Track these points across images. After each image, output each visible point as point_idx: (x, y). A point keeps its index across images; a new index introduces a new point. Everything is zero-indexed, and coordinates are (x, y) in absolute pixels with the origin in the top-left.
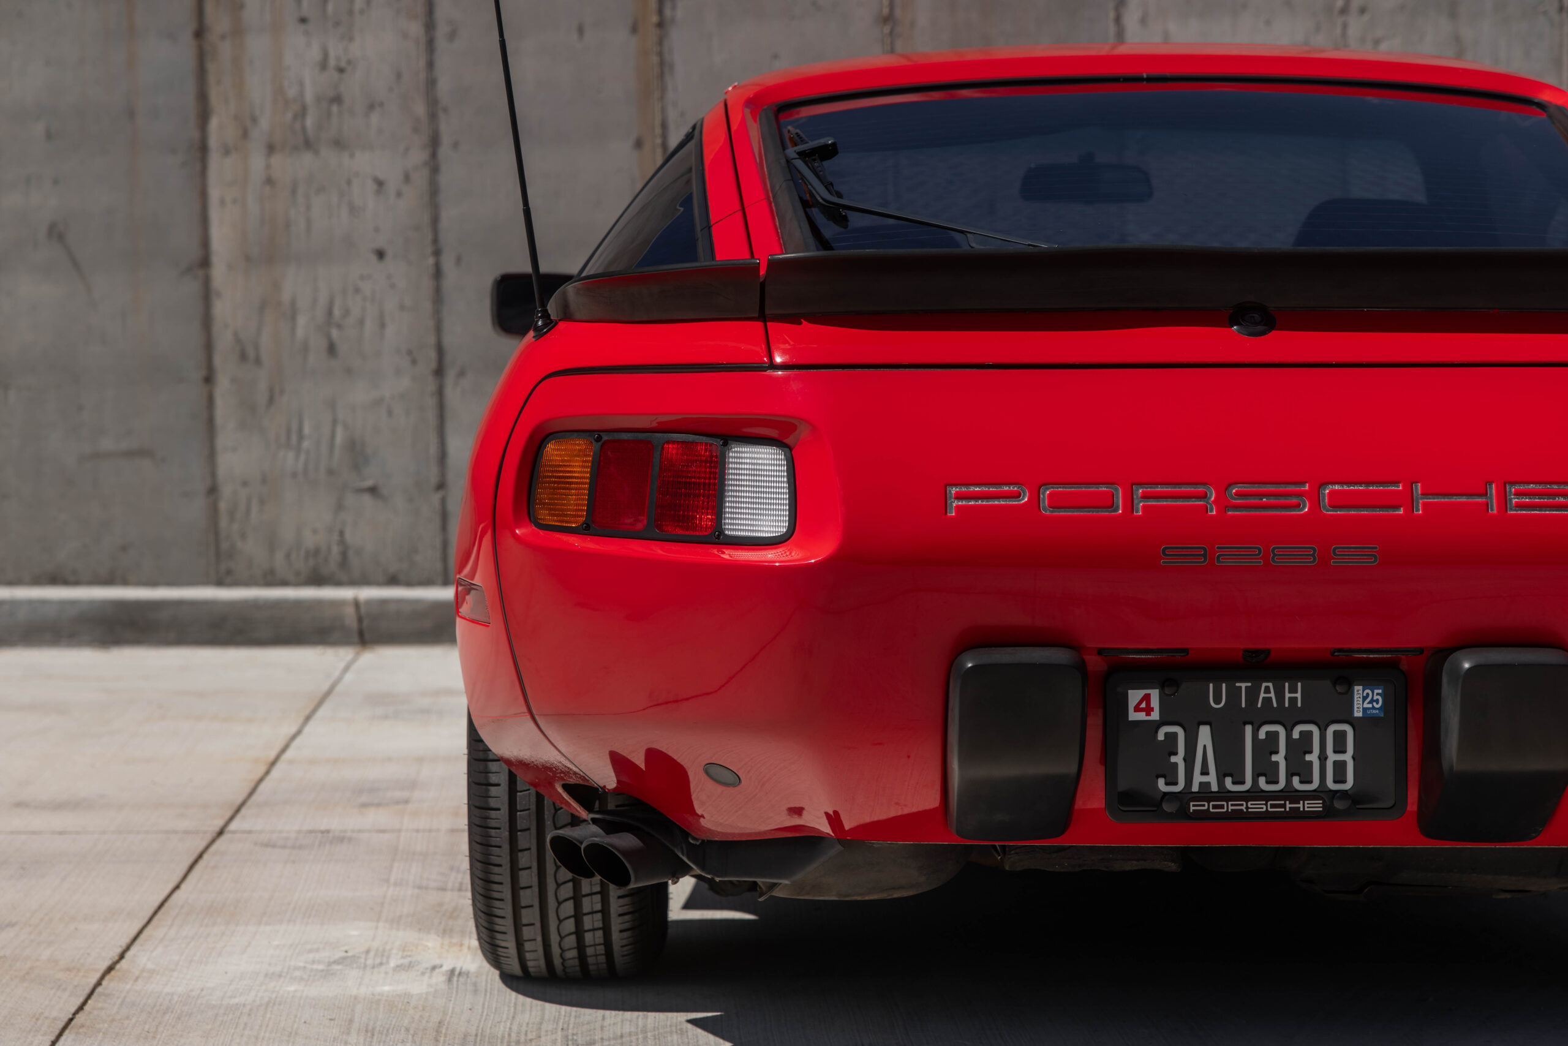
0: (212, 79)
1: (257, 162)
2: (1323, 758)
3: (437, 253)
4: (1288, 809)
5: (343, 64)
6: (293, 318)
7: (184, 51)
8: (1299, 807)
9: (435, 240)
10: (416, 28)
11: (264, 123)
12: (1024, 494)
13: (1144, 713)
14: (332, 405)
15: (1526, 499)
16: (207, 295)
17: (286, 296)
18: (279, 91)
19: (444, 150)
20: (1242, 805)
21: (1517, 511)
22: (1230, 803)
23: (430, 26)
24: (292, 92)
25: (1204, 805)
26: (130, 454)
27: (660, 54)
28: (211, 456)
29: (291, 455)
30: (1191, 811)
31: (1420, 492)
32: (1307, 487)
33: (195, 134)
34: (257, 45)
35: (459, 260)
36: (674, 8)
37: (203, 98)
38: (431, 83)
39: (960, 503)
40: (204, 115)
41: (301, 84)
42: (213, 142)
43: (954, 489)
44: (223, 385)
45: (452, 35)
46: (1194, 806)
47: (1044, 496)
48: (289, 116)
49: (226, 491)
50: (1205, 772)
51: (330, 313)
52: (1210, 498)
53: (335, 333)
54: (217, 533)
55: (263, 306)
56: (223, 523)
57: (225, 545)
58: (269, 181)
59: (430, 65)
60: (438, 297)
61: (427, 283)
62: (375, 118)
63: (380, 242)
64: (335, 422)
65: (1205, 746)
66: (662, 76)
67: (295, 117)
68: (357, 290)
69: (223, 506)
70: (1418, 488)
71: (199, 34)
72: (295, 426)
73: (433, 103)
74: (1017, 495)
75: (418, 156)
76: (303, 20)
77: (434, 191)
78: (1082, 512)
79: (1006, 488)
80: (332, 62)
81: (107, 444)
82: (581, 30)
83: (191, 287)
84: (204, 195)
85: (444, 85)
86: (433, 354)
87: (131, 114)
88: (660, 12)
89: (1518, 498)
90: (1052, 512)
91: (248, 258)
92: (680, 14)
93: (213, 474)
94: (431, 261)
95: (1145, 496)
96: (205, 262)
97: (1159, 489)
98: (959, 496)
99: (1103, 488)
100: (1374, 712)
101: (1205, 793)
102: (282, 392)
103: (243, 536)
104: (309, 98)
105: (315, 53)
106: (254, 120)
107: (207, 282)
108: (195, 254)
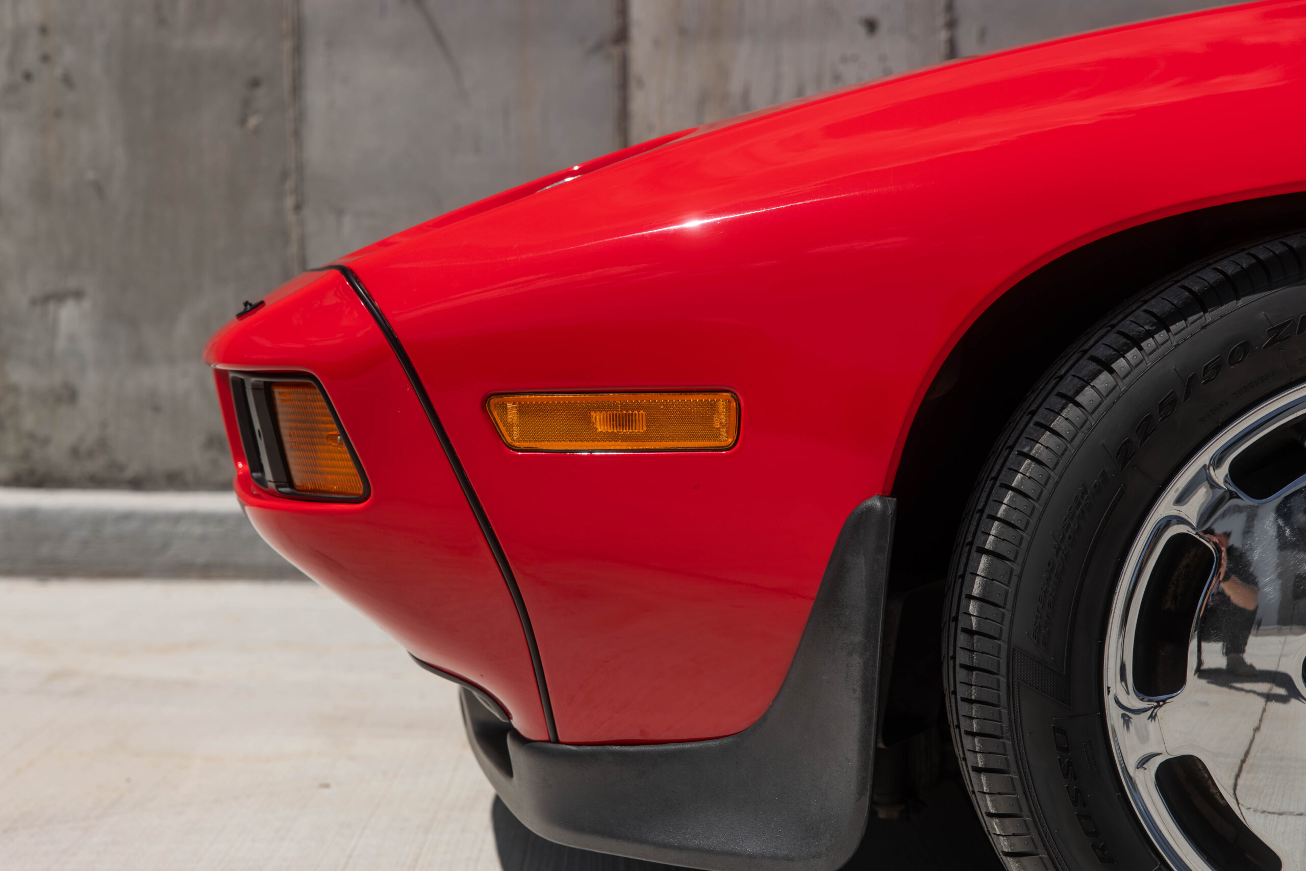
3: (951, 24)
63: (871, 10)
91: (683, 31)
94: (943, 35)
96: (622, 36)
108: (608, 24)
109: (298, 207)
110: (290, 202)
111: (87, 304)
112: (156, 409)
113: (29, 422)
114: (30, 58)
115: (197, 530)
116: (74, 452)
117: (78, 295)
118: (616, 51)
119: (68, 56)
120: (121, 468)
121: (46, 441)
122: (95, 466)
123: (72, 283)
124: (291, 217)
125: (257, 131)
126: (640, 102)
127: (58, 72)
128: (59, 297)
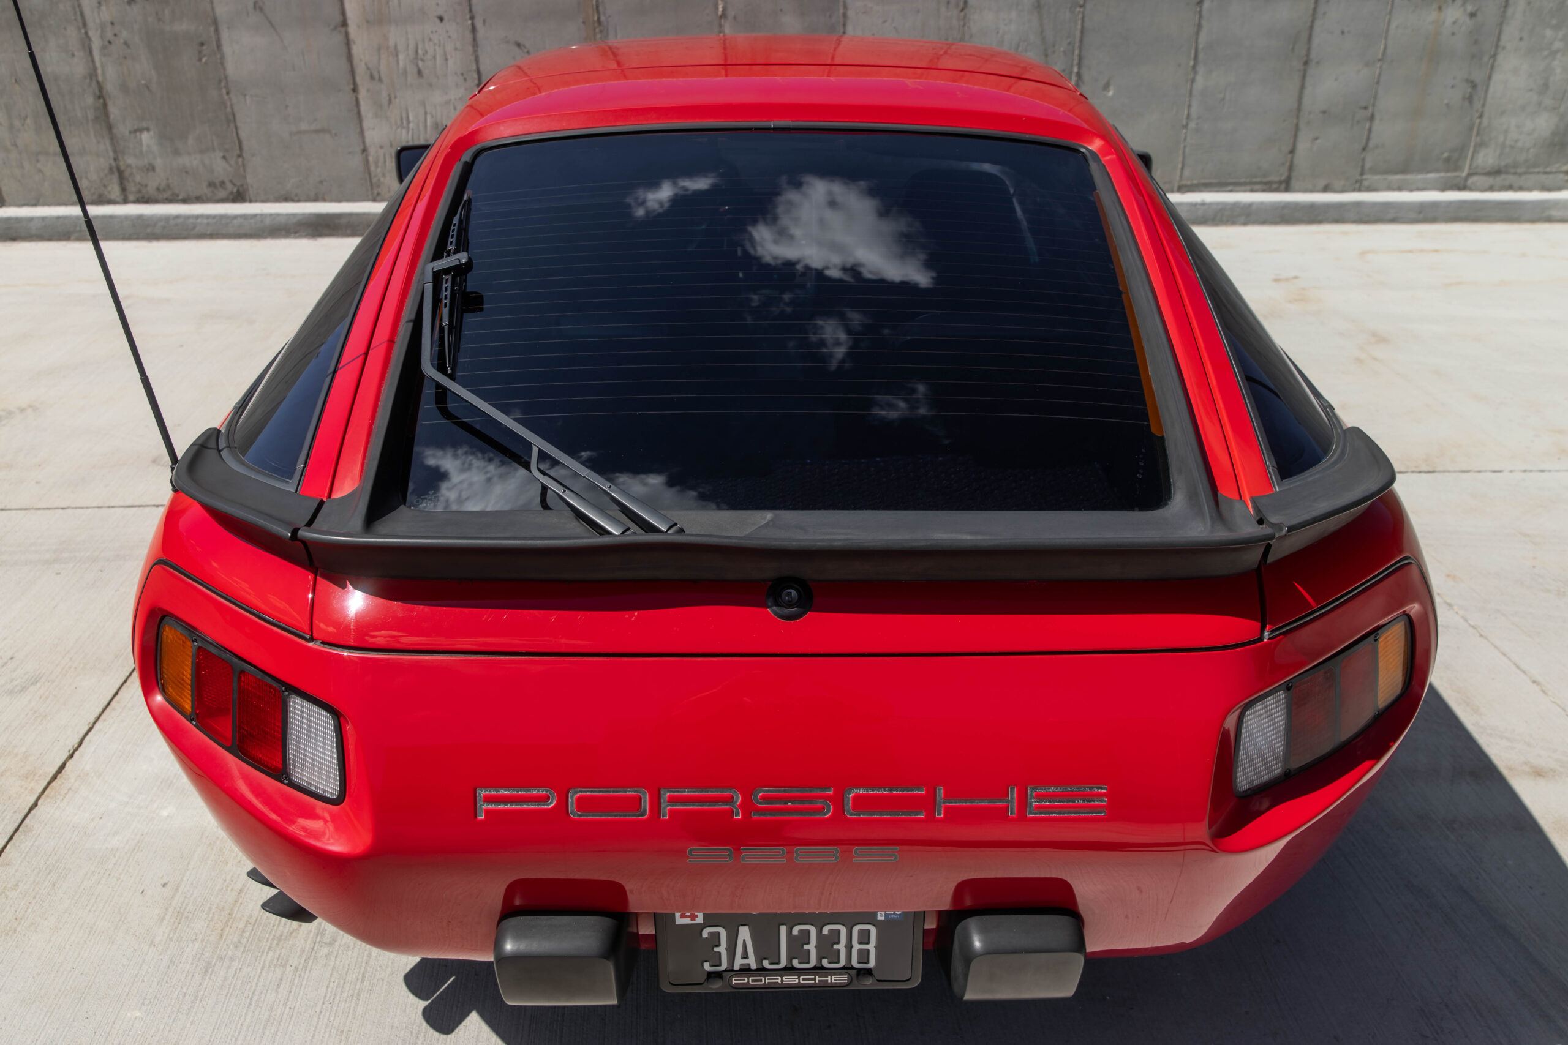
2: (849, 947)
4: (817, 982)
6: (397, 55)
8: (827, 980)
9: (471, 11)
12: (553, 798)
13: (689, 919)
14: (423, 104)
15: (1046, 802)
16: (348, 42)
17: (391, 43)
20: (778, 979)
21: (1036, 814)
22: (767, 978)
25: (745, 980)
26: (317, 131)
28: (362, 132)
29: (404, 131)
30: (733, 983)
31: (942, 796)
32: (831, 792)
35: (484, 21)
39: (490, 807)
43: (483, 791)
44: (363, 93)
46: (735, 980)
47: (572, 800)
49: (372, 151)
50: (745, 956)
51: (417, 52)
52: (736, 802)
53: (420, 64)
54: (370, 174)
55: (379, 49)
56: (372, 168)
57: (374, 180)
60: (475, 43)
61: (469, 36)
64: (426, 113)
65: (744, 941)
68: (430, 40)
69: (371, 159)
70: (940, 791)
72: (404, 116)
74: (546, 798)
78: (610, 816)
79: (535, 792)
81: (304, 126)
83: (338, 38)
86: (475, 75)
89: (1038, 802)
90: (580, 816)
93: (364, 142)
95: (672, 800)
97: (686, 793)
98: (488, 799)
99: (631, 793)
100: (895, 916)
101: (745, 970)
102: (395, 97)
103: (384, 175)
107: (347, 34)
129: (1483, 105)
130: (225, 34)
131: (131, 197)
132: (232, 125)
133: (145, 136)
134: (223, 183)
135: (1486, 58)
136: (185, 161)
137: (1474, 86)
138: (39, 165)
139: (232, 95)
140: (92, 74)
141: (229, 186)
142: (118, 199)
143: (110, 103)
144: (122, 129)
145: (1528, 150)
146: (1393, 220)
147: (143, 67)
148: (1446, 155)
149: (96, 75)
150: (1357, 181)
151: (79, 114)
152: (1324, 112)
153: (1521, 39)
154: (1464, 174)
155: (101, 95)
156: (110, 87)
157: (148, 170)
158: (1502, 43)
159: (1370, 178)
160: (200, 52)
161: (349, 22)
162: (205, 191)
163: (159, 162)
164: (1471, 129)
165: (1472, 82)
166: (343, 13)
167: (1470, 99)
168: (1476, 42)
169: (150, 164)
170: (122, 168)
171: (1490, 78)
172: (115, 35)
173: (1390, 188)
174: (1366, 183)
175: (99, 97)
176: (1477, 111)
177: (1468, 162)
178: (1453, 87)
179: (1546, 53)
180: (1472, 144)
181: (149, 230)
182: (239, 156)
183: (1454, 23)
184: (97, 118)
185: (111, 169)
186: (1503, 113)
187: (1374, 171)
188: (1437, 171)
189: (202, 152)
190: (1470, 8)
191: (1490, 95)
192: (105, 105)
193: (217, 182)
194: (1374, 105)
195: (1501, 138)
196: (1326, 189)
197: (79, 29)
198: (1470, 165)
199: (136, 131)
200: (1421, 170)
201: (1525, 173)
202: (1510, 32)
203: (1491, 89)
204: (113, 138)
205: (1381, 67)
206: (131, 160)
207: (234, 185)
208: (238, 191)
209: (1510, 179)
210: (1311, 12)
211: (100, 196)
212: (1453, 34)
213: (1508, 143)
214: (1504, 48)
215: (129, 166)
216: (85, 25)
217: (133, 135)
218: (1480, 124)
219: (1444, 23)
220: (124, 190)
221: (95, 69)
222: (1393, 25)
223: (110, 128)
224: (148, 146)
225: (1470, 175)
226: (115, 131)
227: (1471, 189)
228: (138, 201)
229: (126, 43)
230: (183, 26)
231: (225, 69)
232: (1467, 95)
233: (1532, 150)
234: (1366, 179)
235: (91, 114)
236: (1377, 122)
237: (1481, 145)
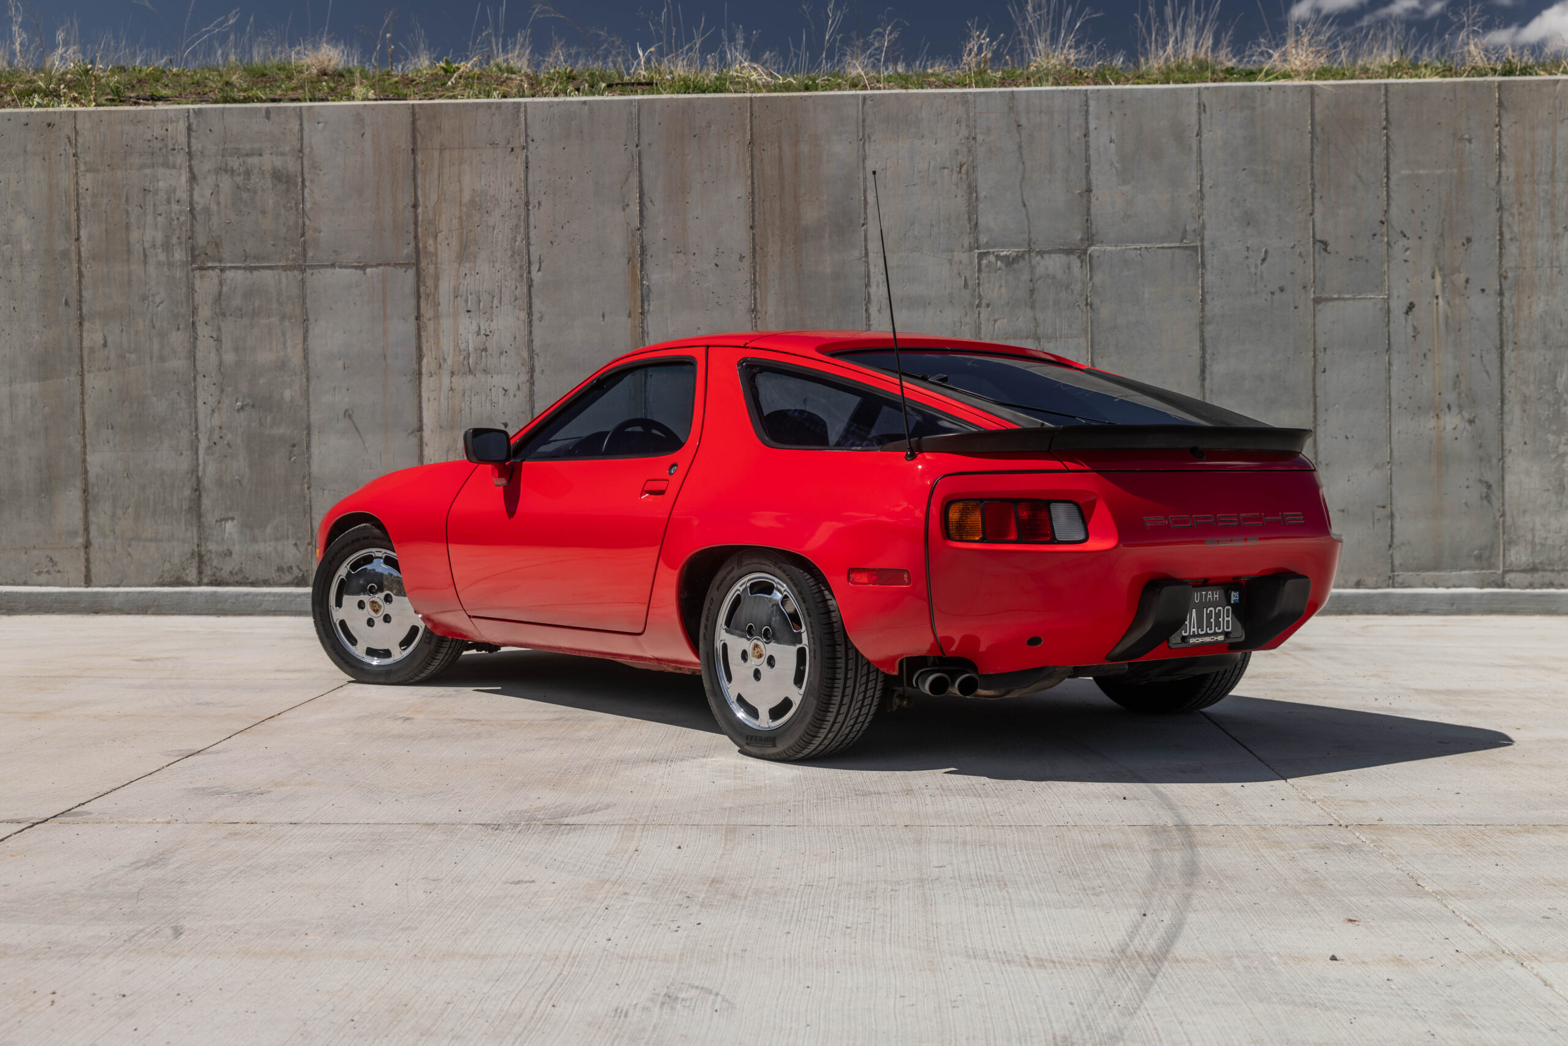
0: (424, 340)
1: (446, 380)
5: (488, 333)
7: (410, 326)
10: (523, 315)
11: (449, 361)
16: (421, 445)
18: (457, 345)
19: (537, 374)
23: (530, 314)
24: (463, 346)
27: (642, 327)
33: (416, 367)
34: (446, 323)
36: (649, 305)
37: (419, 348)
38: (531, 341)
40: (420, 358)
41: (468, 342)
42: (424, 371)
45: (541, 319)
48: (462, 357)
55: (448, 451)
58: (451, 389)
59: (531, 332)
62: (503, 358)
63: (505, 420)
66: (643, 337)
67: (464, 358)
71: (418, 318)
73: (531, 352)
75: (524, 377)
76: (468, 311)
77: (532, 394)
80: (482, 332)
82: (603, 317)
83: (414, 441)
84: (420, 396)
85: (537, 343)
87: (385, 357)
88: (642, 307)
91: (441, 427)
92: (651, 308)
96: (420, 429)
104: (471, 349)
105: (474, 328)
106: (445, 360)
107: (421, 438)
108: (416, 425)
109: (309, 488)
110: (306, 486)
111: (235, 522)
112: (260, 558)
113: (215, 563)
114: (216, 437)
115: (272, 599)
116: (231, 573)
117: (232, 519)
118: (418, 434)
119: (229, 436)
120: (248, 579)
121: (221, 569)
122: (236, 578)
123: (231, 515)
124: (307, 491)
125: (294, 461)
126: (427, 451)
127: (226, 442)
128: (226, 520)
129: (1503, 504)
130: (315, 439)
131: (205, 580)
132: (308, 516)
133: (229, 526)
134: (291, 567)
135: (1494, 461)
136: (262, 547)
137: (1489, 487)
138: (130, 550)
139: (311, 490)
140: (194, 470)
141: (296, 571)
142: (193, 582)
143: (204, 495)
144: (210, 519)
145: (1561, 547)
146: (1426, 612)
147: (240, 465)
148: (1476, 552)
149: (197, 471)
150: (1390, 578)
151: (175, 506)
152: (1343, 511)
153: (1525, 443)
154: (1500, 572)
155: (198, 490)
156: (207, 482)
157: (225, 555)
158: (1506, 447)
159: (1402, 576)
160: (291, 452)
161: (425, 427)
162: (273, 574)
163: (236, 549)
164: (1496, 527)
165: (1487, 483)
166: (421, 420)
167: (1487, 498)
168: (1480, 446)
169: (228, 550)
170: (203, 553)
171: (1503, 479)
172: (221, 437)
173: (1424, 585)
174: (1399, 580)
175: (196, 490)
176: (1499, 510)
177: (1501, 558)
178: (1468, 487)
179: (1553, 456)
180: (1501, 541)
181: (219, 606)
182: (309, 544)
183: (1455, 429)
184: (190, 508)
185: (193, 554)
186: (1525, 512)
187: (1405, 568)
188: (1471, 568)
189: (277, 539)
190: (1466, 415)
191: (1507, 495)
192: (200, 496)
193: (285, 567)
194: (1391, 504)
195: (1529, 537)
196: (1358, 585)
197: (191, 432)
198: (1504, 563)
199: (222, 520)
200: (1453, 568)
201: (1563, 570)
202: (1512, 437)
203: (1507, 489)
204: (200, 526)
205: (1391, 469)
206: (212, 546)
207: (301, 570)
208: (303, 575)
209: (1549, 576)
210: (1312, 419)
211: (178, 578)
212: (1456, 439)
213: (1537, 541)
214: (1510, 451)
215: (210, 551)
216: (197, 428)
217: (218, 524)
218: (1504, 522)
219: (1445, 429)
220: (200, 573)
221: (198, 465)
222: (1395, 431)
223: (200, 516)
224: (230, 534)
225: (1505, 572)
226: (203, 520)
227: (1510, 587)
228: (210, 584)
229: (228, 444)
230: (281, 431)
231: (310, 467)
232: (1484, 495)
233: (1563, 548)
234: (1398, 575)
235: (185, 507)
236: (1397, 520)
237: (1510, 542)
